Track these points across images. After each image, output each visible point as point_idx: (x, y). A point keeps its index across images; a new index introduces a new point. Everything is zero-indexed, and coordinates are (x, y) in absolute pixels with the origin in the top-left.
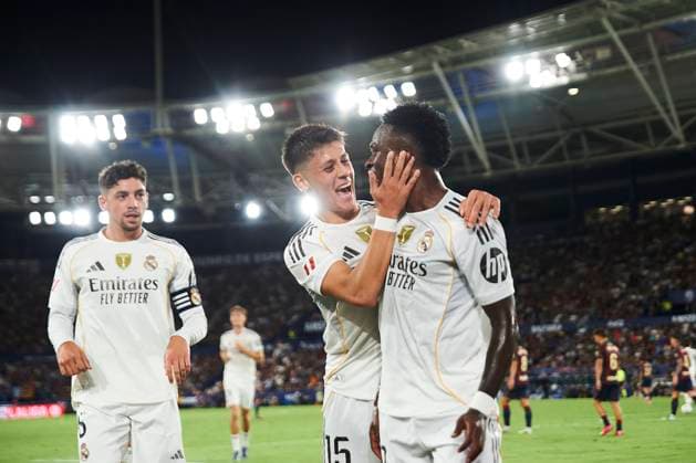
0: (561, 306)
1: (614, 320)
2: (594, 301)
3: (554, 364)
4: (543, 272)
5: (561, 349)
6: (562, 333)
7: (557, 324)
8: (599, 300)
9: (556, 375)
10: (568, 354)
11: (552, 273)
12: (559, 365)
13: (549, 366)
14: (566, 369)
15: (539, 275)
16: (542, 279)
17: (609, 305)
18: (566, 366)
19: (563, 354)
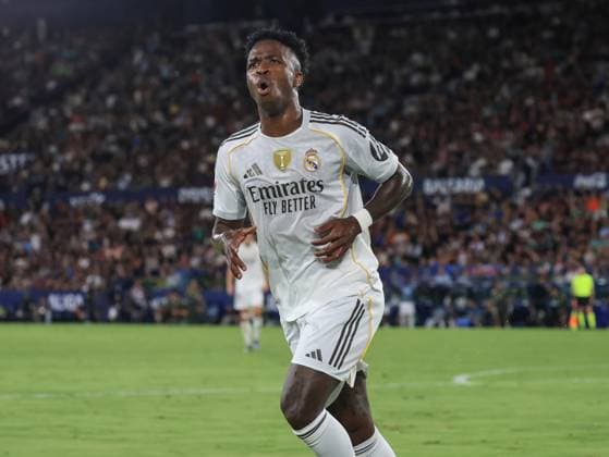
0: (487, 142)
1: (587, 173)
2: (552, 133)
3: (463, 259)
4: (454, 73)
5: (479, 229)
6: (483, 197)
7: (475, 179)
8: (563, 131)
9: (464, 280)
10: (492, 238)
11: (470, 75)
12: (476, 259)
13: (453, 262)
14: (486, 269)
15: (446, 79)
16: (452, 86)
17: (581, 142)
18: (485, 262)
19: (483, 238)
